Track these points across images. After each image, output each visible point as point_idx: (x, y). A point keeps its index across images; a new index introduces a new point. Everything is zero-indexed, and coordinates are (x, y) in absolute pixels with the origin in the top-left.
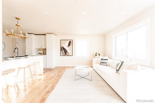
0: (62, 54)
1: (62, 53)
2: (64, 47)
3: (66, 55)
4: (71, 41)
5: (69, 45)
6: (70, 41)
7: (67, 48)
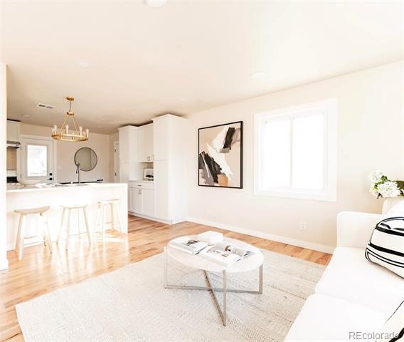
0: (204, 180)
1: (203, 177)
2: (211, 155)
3: (216, 185)
4: (237, 126)
5: (228, 144)
6: (231, 126)
7: (220, 159)
